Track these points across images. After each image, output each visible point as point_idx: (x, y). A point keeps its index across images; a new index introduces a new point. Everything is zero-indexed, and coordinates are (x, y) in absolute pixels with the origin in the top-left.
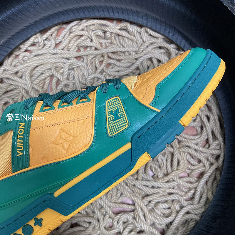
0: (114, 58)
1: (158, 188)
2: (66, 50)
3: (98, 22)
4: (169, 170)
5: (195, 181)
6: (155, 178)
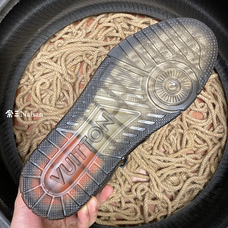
1: (169, 162)
2: (95, 39)
3: (123, 15)
4: (179, 148)
5: (200, 158)
6: (166, 154)
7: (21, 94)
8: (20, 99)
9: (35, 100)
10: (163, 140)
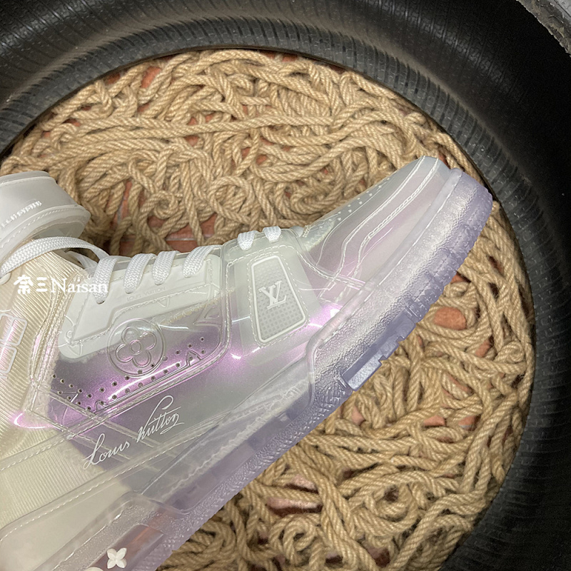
0: (274, 140)
1: (373, 452)
2: (163, 119)
3: (239, 55)
4: (400, 411)
5: (462, 438)
6: (364, 430)
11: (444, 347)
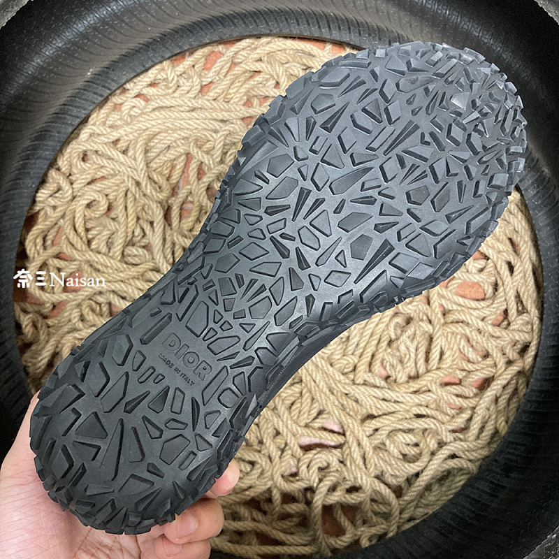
1: (396, 402)
2: (222, 100)
3: (293, 45)
4: (422, 369)
5: (474, 394)
6: (390, 383)
7: (40, 227)
8: (36, 238)
9: (73, 243)
10: (382, 347)
11: (463, 315)
